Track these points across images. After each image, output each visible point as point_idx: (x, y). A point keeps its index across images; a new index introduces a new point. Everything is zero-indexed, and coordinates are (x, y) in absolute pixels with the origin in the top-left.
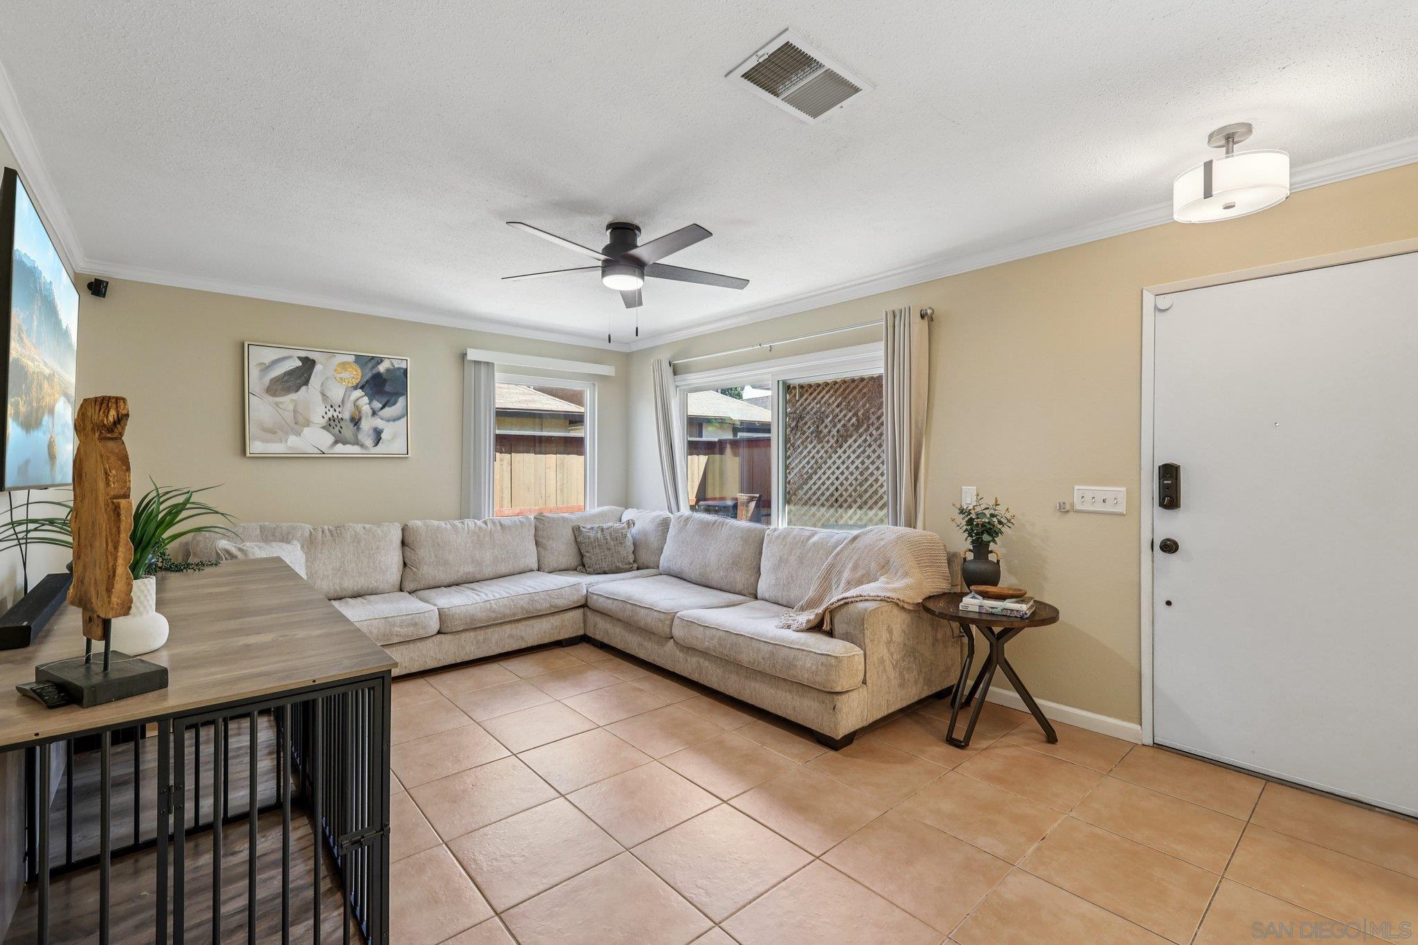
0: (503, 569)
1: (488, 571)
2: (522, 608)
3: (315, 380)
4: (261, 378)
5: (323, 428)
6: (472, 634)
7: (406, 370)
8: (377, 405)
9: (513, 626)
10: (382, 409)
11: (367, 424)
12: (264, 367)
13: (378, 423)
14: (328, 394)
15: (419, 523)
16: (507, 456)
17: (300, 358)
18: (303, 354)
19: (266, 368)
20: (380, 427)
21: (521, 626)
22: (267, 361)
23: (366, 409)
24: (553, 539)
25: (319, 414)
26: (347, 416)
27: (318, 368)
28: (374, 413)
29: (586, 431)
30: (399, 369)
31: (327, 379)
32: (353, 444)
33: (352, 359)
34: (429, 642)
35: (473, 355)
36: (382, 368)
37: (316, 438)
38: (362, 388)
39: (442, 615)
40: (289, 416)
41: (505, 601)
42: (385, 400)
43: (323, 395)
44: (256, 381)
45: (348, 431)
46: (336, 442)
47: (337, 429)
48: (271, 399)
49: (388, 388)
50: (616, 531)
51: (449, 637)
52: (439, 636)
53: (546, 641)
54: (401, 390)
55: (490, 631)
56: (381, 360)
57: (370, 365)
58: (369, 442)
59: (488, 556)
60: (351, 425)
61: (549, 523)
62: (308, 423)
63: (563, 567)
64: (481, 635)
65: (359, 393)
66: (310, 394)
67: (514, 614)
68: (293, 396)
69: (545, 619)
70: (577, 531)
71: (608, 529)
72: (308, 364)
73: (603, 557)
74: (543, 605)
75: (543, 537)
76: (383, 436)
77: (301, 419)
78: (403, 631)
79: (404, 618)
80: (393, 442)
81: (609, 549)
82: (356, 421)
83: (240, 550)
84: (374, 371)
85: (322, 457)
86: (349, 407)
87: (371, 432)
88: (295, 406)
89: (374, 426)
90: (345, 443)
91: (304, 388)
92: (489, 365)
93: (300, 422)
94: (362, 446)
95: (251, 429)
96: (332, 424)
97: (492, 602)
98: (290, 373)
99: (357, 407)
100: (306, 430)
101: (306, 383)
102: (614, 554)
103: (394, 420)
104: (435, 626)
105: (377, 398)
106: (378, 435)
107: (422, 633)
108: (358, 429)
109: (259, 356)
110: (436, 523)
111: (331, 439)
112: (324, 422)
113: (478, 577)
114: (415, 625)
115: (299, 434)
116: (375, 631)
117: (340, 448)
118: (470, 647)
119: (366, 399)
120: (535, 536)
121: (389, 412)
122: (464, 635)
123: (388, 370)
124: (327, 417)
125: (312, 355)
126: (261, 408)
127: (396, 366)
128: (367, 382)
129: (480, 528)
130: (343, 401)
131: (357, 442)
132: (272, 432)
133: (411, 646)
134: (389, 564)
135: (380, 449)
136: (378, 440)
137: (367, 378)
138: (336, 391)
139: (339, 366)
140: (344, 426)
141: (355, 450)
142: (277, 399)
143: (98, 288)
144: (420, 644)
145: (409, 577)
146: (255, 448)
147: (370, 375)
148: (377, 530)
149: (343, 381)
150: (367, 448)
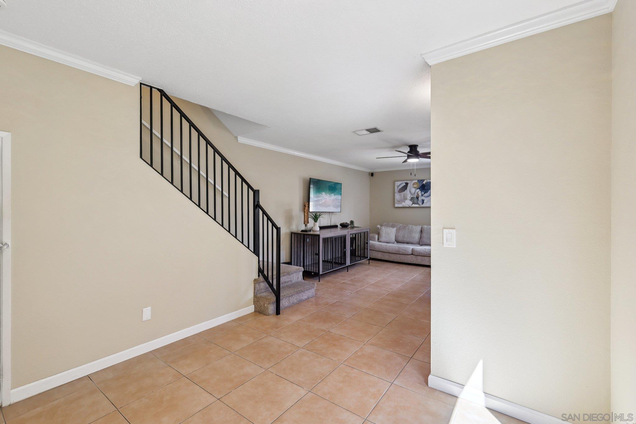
3: (408, 188)
4: (397, 189)
5: (410, 200)
8: (423, 193)
11: (420, 199)
13: (423, 198)
15: (426, 226)
18: (406, 182)
19: (398, 186)
22: (398, 185)
23: (420, 194)
25: (409, 196)
26: (415, 197)
27: (409, 185)
28: (422, 195)
30: (429, 182)
31: (411, 187)
33: (416, 181)
36: (424, 183)
37: (408, 203)
39: (413, 250)
40: (403, 197)
42: (425, 191)
43: (410, 191)
44: (396, 190)
45: (416, 201)
46: (413, 204)
48: (399, 194)
49: (425, 188)
51: (414, 256)
52: (412, 255)
54: (429, 188)
55: (426, 257)
56: (424, 180)
57: (421, 182)
58: (421, 203)
62: (406, 199)
64: (423, 258)
65: (418, 190)
66: (407, 192)
68: (404, 193)
72: (407, 184)
76: (424, 201)
78: (402, 251)
80: (427, 203)
82: (417, 198)
83: (381, 228)
84: (422, 184)
85: (410, 207)
86: (416, 194)
87: (421, 201)
88: (404, 195)
90: (415, 204)
93: (405, 199)
94: (419, 204)
95: (396, 201)
96: (412, 199)
98: (403, 187)
99: (418, 194)
100: (406, 201)
101: (406, 189)
103: (427, 197)
105: (423, 191)
106: (423, 201)
107: (407, 253)
108: (418, 200)
109: (397, 183)
111: (411, 203)
114: (405, 250)
115: (404, 202)
116: (396, 249)
117: (414, 205)
119: (420, 192)
121: (426, 194)
122: (418, 257)
123: (426, 183)
124: (411, 197)
125: (408, 182)
126: (398, 196)
127: (428, 181)
130: (414, 193)
131: (418, 204)
132: (400, 201)
133: (405, 256)
134: (417, 236)
135: (423, 205)
136: (423, 203)
137: (421, 186)
138: (413, 190)
139: (414, 183)
140: (415, 200)
141: (417, 206)
142: (401, 194)
143: (372, 174)
144: (407, 256)
145: (421, 241)
146: (396, 205)
147: (421, 185)
148: (414, 227)
149: (415, 187)
150: (420, 205)
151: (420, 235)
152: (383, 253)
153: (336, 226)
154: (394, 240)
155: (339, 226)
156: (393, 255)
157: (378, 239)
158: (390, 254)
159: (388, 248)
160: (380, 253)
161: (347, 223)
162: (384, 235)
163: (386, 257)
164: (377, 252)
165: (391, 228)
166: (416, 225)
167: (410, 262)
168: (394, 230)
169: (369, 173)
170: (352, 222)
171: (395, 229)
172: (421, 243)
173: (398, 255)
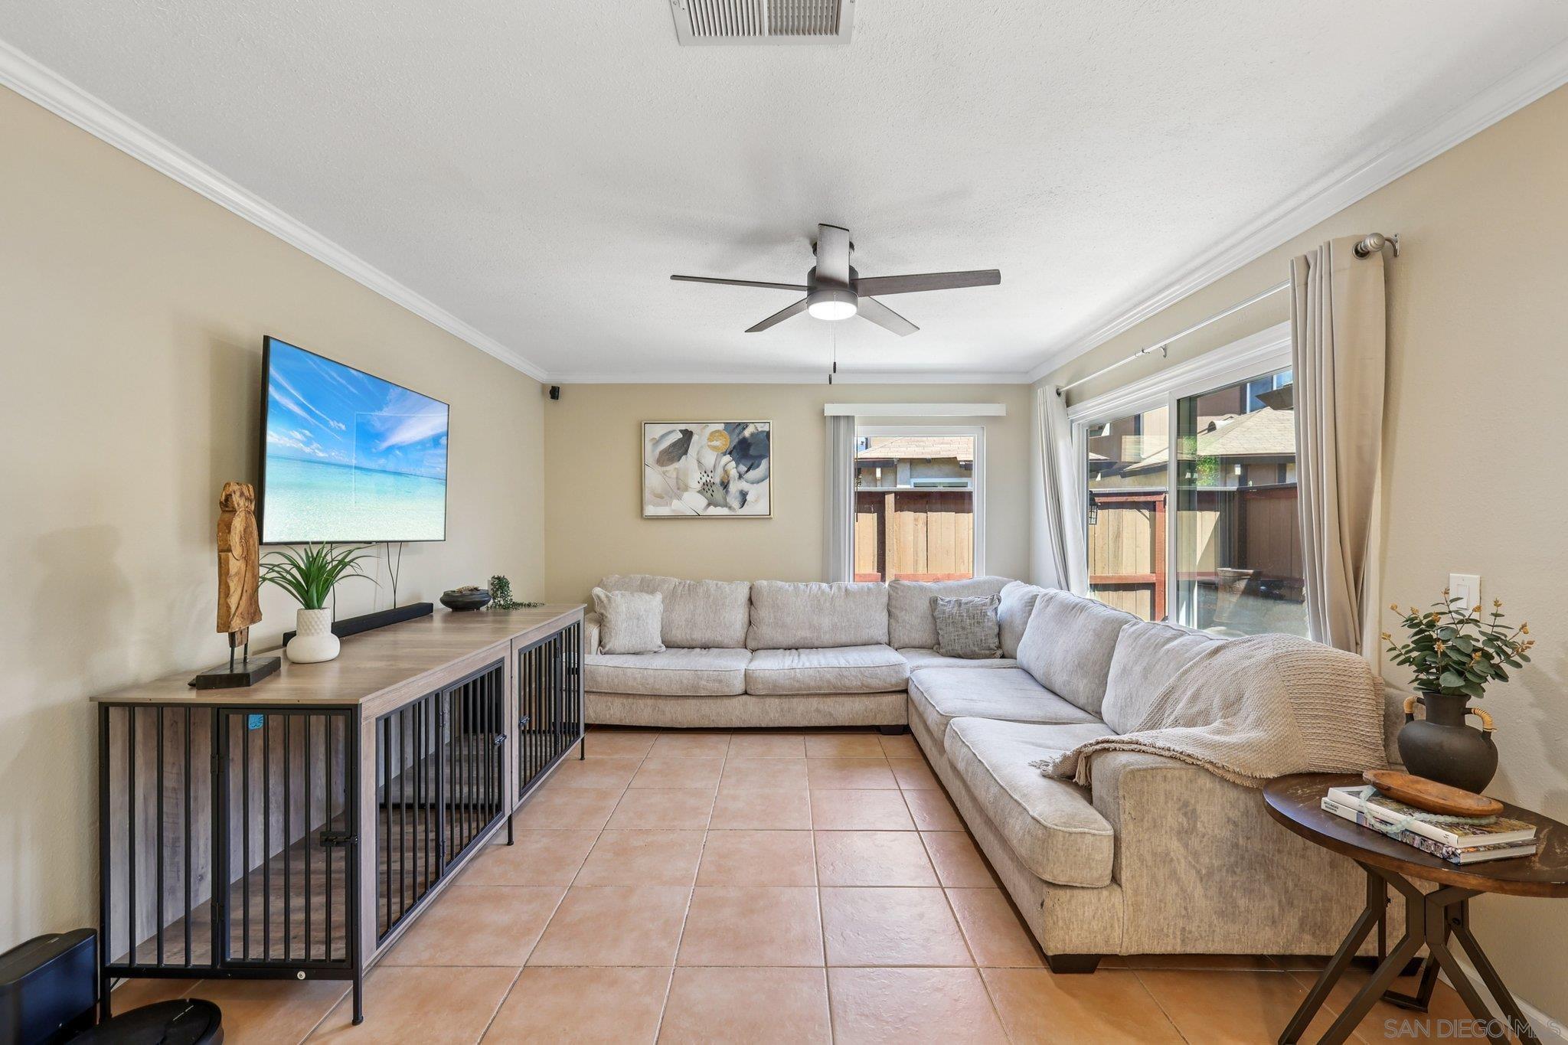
0: (843, 638)
1: (827, 638)
2: (829, 682)
3: (693, 450)
4: (653, 451)
5: (699, 492)
6: (777, 701)
7: (768, 433)
8: (743, 468)
9: (821, 699)
10: (747, 472)
11: (735, 487)
12: (655, 441)
13: (744, 485)
14: (702, 461)
15: (765, 583)
16: (923, 515)
17: (681, 431)
18: (683, 427)
19: (656, 442)
20: (746, 489)
21: (830, 701)
22: (657, 437)
23: (733, 473)
24: (906, 610)
25: (695, 480)
26: (717, 480)
27: (695, 438)
28: (740, 477)
29: (974, 485)
30: (762, 432)
31: (702, 447)
32: (723, 506)
33: (721, 427)
34: (735, 700)
35: (831, 410)
36: (747, 433)
37: (693, 502)
38: (730, 453)
39: (747, 676)
40: (673, 483)
41: (811, 672)
42: (749, 464)
43: (699, 462)
44: (651, 454)
45: (719, 493)
46: (709, 505)
47: (710, 492)
48: (660, 468)
49: (752, 452)
50: (976, 607)
51: (754, 699)
52: (744, 697)
53: (859, 723)
54: (765, 453)
55: (795, 700)
56: (745, 426)
57: (737, 431)
58: (736, 504)
59: (826, 622)
60: (721, 488)
61: (902, 591)
62: (686, 488)
63: (916, 643)
64: (786, 703)
65: (728, 458)
66: (689, 462)
67: (820, 688)
68: (676, 465)
69: (857, 699)
70: (934, 602)
71: (966, 603)
72: (688, 435)
73: (956, 638)
74: (854, 683)
75: (896, 608)
76: (748, 498)
77: (682, 486)
78: (710, 685)
79: (711, 673)
80: (757, 505)
81: (963, 628)
82: (725, 485)
83: (607, 596)
84: (741, 437)
85: (698, 517)
86: (719, 472)
87: (738, 494)
88: (678, 474)
89: (740, 488)
90: (716, 506)
91: (684, 457)
92: (850, 419)
93: (682, 487)
94: (730, 508)
95: (647, 495)
96: (706, 488)
97: (798, 670)
98: (674, 445)
99: (726, 471)
100: (686, 495)
101: (686, 452)
102: (970, 636)
103: (758, 482)
104: (739, 686)
105: (743, 461)
106: (743, 496)
107: (727, 691)
108: (727, 492)
109: (654, 431)
110: (780, 583)
111: (705, 502)
112: (699, 487)
113: (816, 643)
114: (720, 681)
115: (679, 498)
116: (685, 681)
117: (713, 511)
118: (773, 713)
119: (733, 464)
120: (888, 605)
121: (753, 474)
122: (768, 700)
123: (752, 435)
124: (701, 483)
125: (690, 427)
126: (654, 477)
127: (760, 429)
128: (734, 448)
129: (823, 592)
130: (715, 467)
131: (726, 505)
132: (661, 497)
133: (719, 701)
134: (736, 618)
135: (746, 511)
136: (743, 502)
137: (734, 443)
138: (710, 459)
139: (712, 434)
140: (716, 489)
141: (724, 511)
142: (665, 469)
143: (554, 393)
144: (726, 701)
145: (751, 635)
146: (650, 510)
147: (737, 440)
148: (726, 587)
149: (714, 448)
150: (734, 509)
151: (747, 614)
152: (630, 700)
153: (422, 611)
154: (659, 642)
155: (438, 605)
156: (673, 702)
157: (600, 643)
158: (661, 703)
159: (651, 681)
160: (618, 702)
161: (476, 589)
162: (624, 625)
163: (644, 714)
164: (605, 698)
165: (646, 597)
166: (730, 580)
167: (736, 723)
168: (656, 602)
169: (543, 386)
170: (500, 584)
171: (659, 597)
172: (752, 644)
173: (693, 702)
